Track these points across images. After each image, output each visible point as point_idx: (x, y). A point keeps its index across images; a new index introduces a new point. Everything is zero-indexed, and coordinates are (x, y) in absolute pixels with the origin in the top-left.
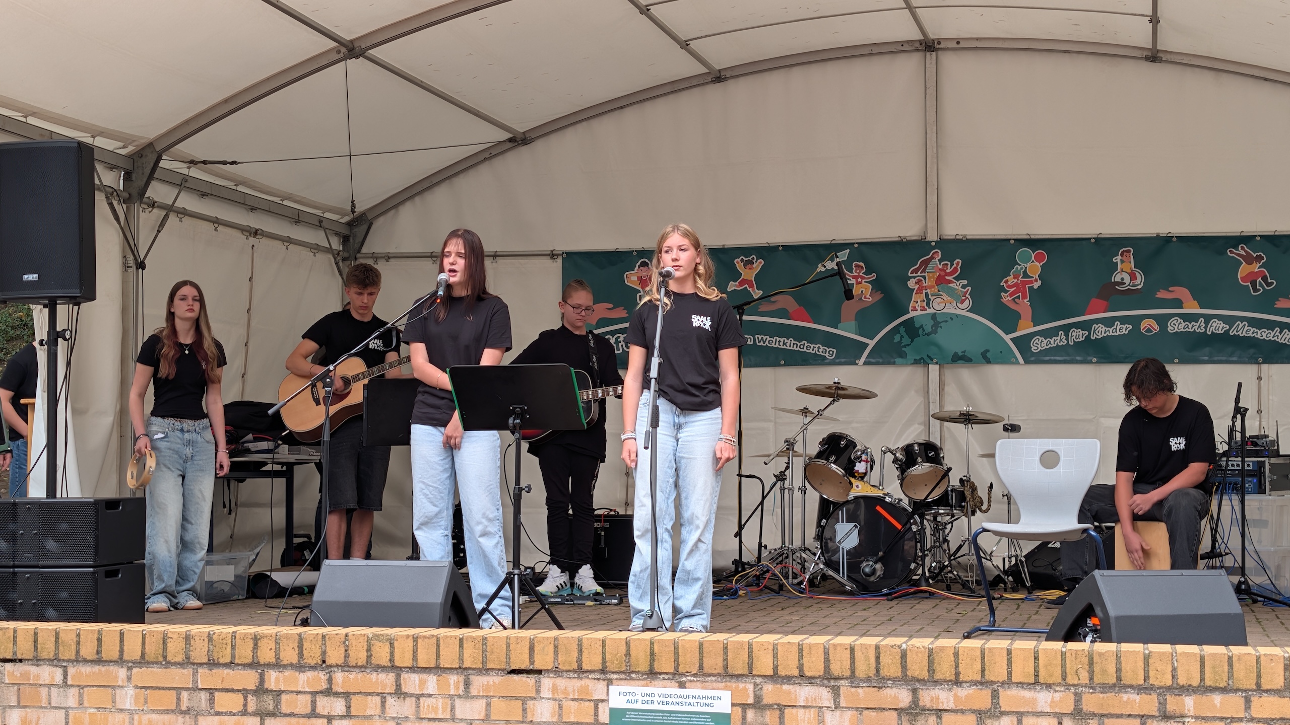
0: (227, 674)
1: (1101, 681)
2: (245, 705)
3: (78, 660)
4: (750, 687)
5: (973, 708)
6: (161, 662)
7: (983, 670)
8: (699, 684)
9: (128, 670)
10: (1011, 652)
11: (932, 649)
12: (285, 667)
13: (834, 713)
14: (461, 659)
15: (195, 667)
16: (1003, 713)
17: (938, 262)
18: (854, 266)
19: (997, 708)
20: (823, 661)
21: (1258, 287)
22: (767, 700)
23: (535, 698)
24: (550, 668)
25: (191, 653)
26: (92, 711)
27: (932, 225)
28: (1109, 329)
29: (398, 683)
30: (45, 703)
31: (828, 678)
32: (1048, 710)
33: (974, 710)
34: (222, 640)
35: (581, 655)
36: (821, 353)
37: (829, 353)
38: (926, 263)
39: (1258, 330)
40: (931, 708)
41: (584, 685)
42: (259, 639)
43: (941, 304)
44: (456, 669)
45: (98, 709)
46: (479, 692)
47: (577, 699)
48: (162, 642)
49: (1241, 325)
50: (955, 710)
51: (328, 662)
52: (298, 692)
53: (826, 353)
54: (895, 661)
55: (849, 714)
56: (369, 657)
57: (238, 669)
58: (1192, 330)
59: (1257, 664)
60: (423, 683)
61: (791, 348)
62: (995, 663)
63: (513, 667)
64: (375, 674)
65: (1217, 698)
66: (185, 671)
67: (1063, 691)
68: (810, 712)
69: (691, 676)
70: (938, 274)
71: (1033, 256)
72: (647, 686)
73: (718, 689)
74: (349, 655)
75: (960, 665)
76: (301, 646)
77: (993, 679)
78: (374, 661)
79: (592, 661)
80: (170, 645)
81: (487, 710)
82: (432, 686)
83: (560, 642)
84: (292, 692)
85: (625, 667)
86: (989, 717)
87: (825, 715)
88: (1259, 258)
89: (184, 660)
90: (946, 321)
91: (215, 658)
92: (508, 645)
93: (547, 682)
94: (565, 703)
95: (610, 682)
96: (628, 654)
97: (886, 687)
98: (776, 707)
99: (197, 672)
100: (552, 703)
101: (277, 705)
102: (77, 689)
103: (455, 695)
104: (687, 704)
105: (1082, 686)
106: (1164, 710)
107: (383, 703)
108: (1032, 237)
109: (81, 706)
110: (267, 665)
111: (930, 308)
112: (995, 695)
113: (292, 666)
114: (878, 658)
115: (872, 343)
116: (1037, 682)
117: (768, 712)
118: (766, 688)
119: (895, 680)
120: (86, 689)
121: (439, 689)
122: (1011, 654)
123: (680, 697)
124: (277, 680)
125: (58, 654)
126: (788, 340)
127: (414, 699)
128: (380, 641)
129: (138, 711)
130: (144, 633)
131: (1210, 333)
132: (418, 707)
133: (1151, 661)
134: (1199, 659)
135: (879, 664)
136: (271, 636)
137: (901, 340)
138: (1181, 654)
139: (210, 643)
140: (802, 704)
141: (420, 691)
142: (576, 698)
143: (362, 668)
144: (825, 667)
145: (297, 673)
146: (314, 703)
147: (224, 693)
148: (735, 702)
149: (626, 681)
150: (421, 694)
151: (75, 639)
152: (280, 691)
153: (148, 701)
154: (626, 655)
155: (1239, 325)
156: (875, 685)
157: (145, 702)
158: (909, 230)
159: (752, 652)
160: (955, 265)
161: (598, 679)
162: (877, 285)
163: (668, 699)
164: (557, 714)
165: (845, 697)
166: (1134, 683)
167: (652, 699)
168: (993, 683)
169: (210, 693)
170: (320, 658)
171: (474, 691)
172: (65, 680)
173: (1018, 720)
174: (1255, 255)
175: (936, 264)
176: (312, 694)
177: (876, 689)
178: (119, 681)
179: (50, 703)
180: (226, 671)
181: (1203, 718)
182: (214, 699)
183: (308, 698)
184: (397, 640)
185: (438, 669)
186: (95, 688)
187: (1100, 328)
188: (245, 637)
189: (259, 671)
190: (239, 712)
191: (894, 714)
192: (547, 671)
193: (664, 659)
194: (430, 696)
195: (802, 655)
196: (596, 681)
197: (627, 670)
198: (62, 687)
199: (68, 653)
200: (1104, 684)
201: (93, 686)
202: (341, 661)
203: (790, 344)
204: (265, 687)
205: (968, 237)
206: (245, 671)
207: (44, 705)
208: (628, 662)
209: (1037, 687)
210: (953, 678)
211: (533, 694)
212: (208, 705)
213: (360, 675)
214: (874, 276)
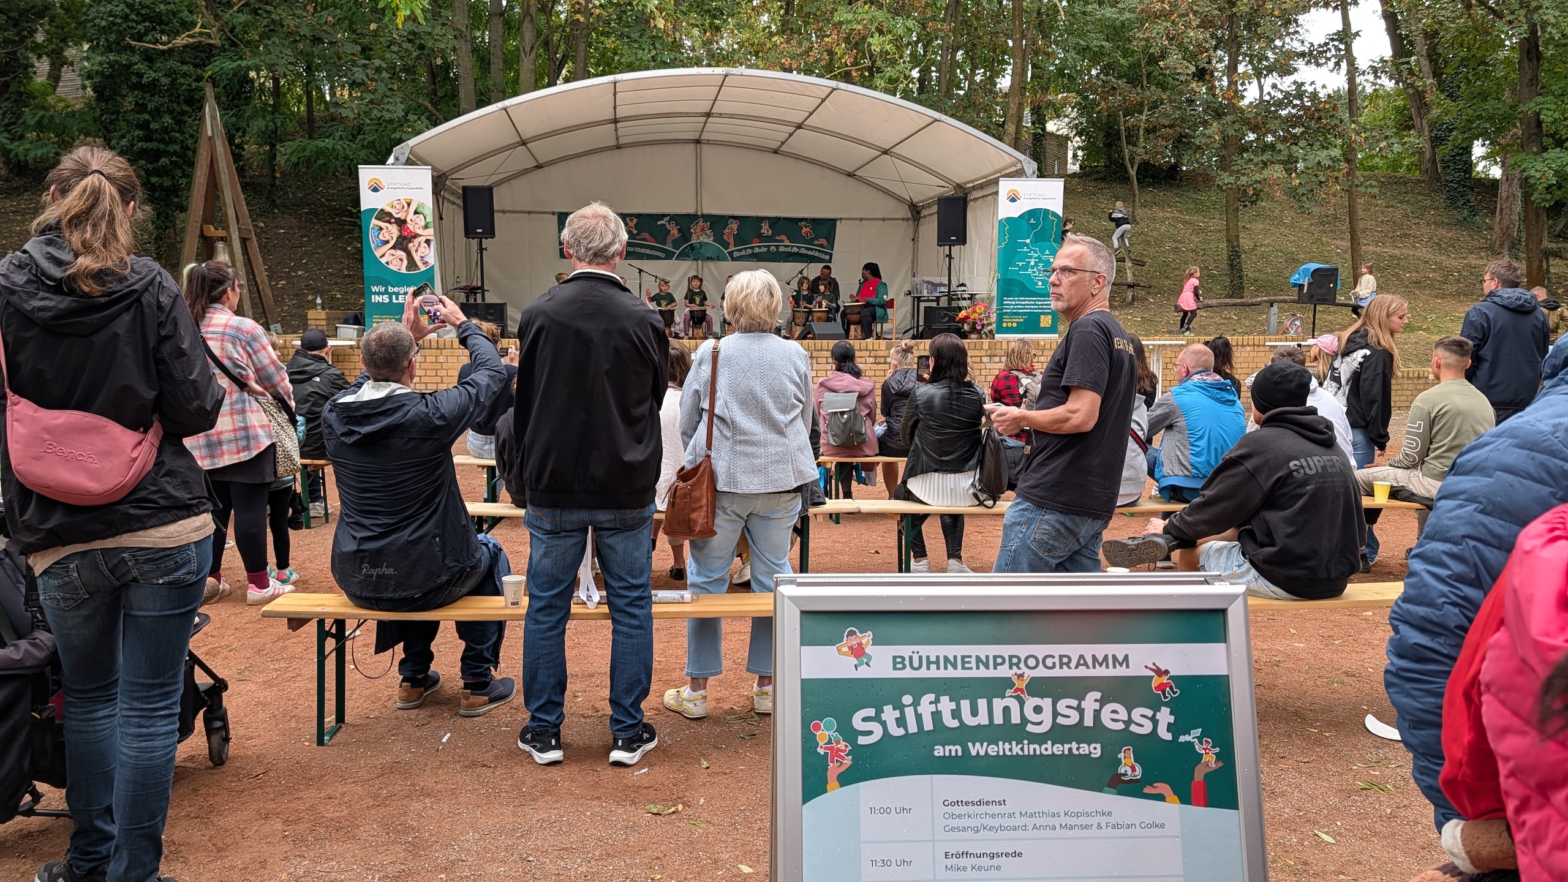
17: (701, 223)
18: (671, 223)
21: (809, 236)
27: (699, 209)
28: (760, 249)
36: (660, 255)
37: (663, 255)
38: (697, 223)
39: (807, 251)
43: (702, 238)
49: (803, 249)
58: (787, 251)
61: (648, 253)
70: (702, 227)
71: (734, 222)
88: (809, 226)
90: (705, 245)
108: (734, 215)
111: (699, 240)
115: (678, 252)
126: (647, 250)
131: (793, 252)
137: (688, 251)
158: (692, 211)
160: (708, 224)
162: (680, 230)
187: (757, 249)
205: (712, 214)
214: (678, 227)
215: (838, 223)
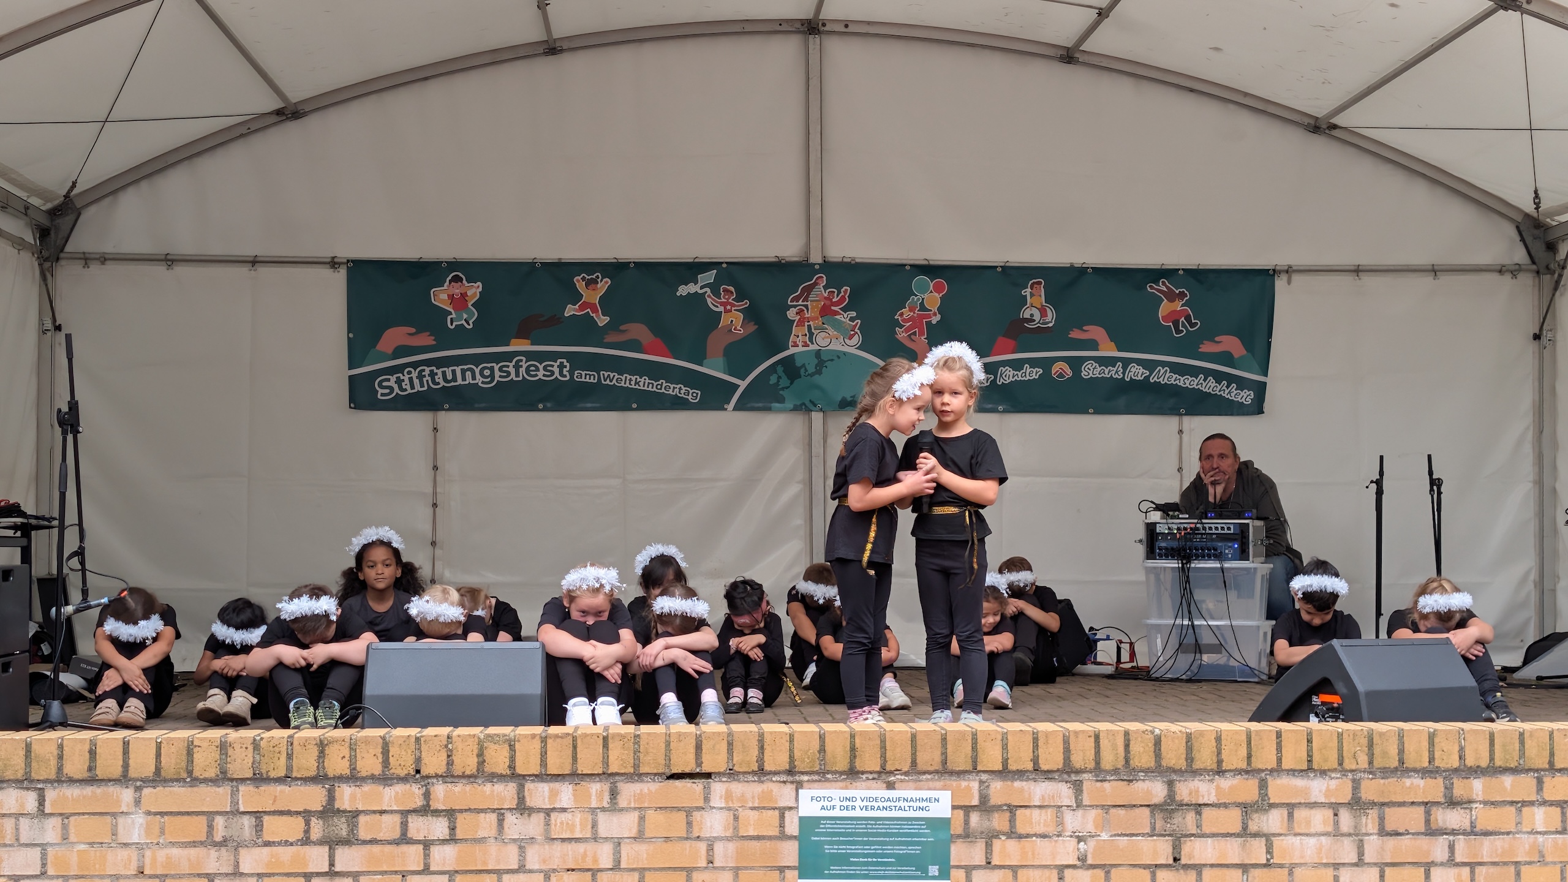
0: (281, 792)
1: (1381, 765)
2: (307, 831)
3: (61, 779)
4: (975, 785)
5: (1237, 801)
6: (184, 780)
7: (1249, 757)
8: (911, 784)
9: (136, 791)
10: (1281, 735)
11: (1191, 734)
12: (364, 779)
13: (1076, 813)
14: (606, 762)
15: (235, 783)
16: (1272, 806)
17: (822, 289)
18: (722, 290)
19: (1265, 800)
20: (1062, 751)
21: (1181, 328)
22: (994, 800)
23: (703, 809)
24: (722, 770)
25: (228, 766)
26: (82, 847)
27: (815, 245)
28: (1018, 372)
29: (521, 796)
30: (10, 839)
31: (1068, 771)
32: (1323, 800)
33: (1239, 803)
34: (274, 747)
35: (763, 753)
36: (682, 395)
37: (693, 395)
38: (809, 290)
39: (1180, 377)
40: (1189, 803)
41: (766, 789)
42: (327, 745)
43: (825, 340)
44: (598, 775)
45: (91, 844)
46: (629, 803)
47: (758, 807)
48: (185, 752)
49: (1162, 372)
50: (1216, 804)
51: (424, 772)
52: (382, 812)
53: (688, 395)
54: (1147, 748)
55: (1093, 813)
56: (481, 763)
57: (297, 785)
58: (1109, 376)
59: (1550, 740)
60: (554, 794)
61: (646, 388)
62: (1263, 748)
63: (675, 771)
64: (489, 785)
65: (1508, 780)
66: (221, 790)
67: (1339, 778)
68: (1046, 812)
69: (901, 775)
70: (823, 303)
71: (932, 285)
72: (846, 788)
73: (935, 789)
74: (453, 762)
75: (1223, 751)
76: (386, 752)
77: (1260, 766)
78: (488, 768)
79: (776, 759)
80: (198, 757)
81: (639, 825)
82: (567, 797)
83: (736, 737)
84: (374, 812)
85: (819, 766)
86: (1256, 811)
87: (1064, 815)
88: (1182, 295)
89: (218, 776)
90: (832, 360)
91: (264, 771)
92: (668, 744)
93: (718, 788)
94: (742, 813)
95: (799, 785)
96: (822, 750)
97: (1137, 780)
98: (1005, 808)
99: (238, 790)
100: (725, 813)
101: (352, 830)
102: (60, 819)
103: (599, 808)
104: (897, 808)
105: (1361, 772)
106: (1450, 795)
107: (501, 821)
108: (931, 263)
109: (65, 841)
110: (339, 778)
111: (813, 343)
112: (1263, 785)
113: (373, 778)
114: (1127, 746)
115: (743, 384)
116: (1310, 769)
117: (996, 815)
118: (994, 786)
119: (1147, 771)
120: (72, 819)
121: (576, 801)
122: (1281, 737)
123: (889, 800)
124: (353, 797)
125: (30, 772)
126: (641, 378)
127: (542, 815)
128: (495, 743)
129: (150, 845)
130: (159, 741)
131: (1128, 380)
132: (548, 824)
133: (1436, 740)
134: (1488, 736)
135: (1129, 753)
136: (343, 741)
137: (778, 381)
138: (1468, 731)
139: (256, 752)
140: (1037, 803)
141: (551, 805)
142: (757, 805)
143: (470, 778)
144: (1064, 759)
145: (381, 788)
146: (404, 825)
147: (276, 817)
148: (956, 804)
149: (820, 783)
150: (552, 809)
151: (56, 752)
152: (356, 811)
153: (166, 832)
154: (819, 752)
155: (1160, 370)
156: (1125, 778)
157: (161, 832)
158: (788, 249)
159: (976, 743)
160: (842, 294)
161: (784, 782)
162: (751, 314)
163: (874, 804)
164: (731, 826)
165: (1088, 794)
166: (1418, 766)
167: (853, 804)
168: (1260, 771)
169: (256, 818)
170: (413, 766)
171: (622, 802)
172: (41, 808)
173: (1288, 813)
174: (1177, 292)
175: (821, 291)
176: (402, 814)
177: (1125, 783)
178: (123, 805)
179: (17, 840)
180: (280, 788)
181: (1492, 803)
182: (262, 825)
183: (397, 818)
184: (519, 741)
185: (575, 776)
186: (87, 816)
187: (1008, 371)
188: (305, 744)
189: (327, 786)
190: (298, 840)
191: (1146, 811)
192: (719, 774)
193: (867, 755)
194: (564, 810)
195: (1037, 746)
196: (782, 785)
197: (821, 769)
198: (37, 817)
199: (45, 770)
200: (1385, 768)
201: (83, 814)
202: (441, 770)
203: (644, 383)
204: (336, 807)
205: (857, 260)
206: (307, 787)
207: (8, 842)
208: (822, 760)
209: (1310, 774)
210: (1215, 766)
211: (701, 804)
212: (254, 833)
213: (468, 788)
214: (746, 303)
215: (1280, 284)
